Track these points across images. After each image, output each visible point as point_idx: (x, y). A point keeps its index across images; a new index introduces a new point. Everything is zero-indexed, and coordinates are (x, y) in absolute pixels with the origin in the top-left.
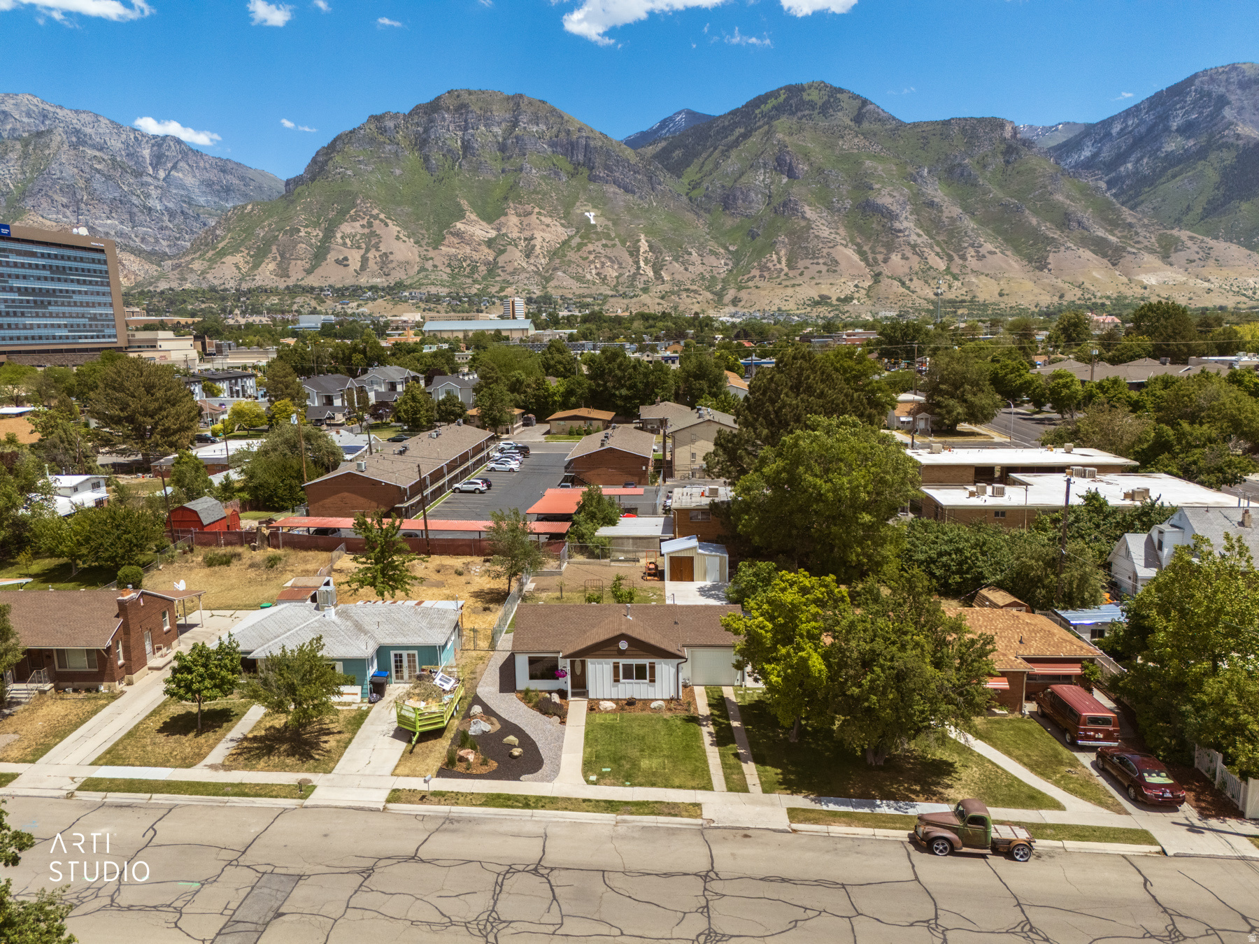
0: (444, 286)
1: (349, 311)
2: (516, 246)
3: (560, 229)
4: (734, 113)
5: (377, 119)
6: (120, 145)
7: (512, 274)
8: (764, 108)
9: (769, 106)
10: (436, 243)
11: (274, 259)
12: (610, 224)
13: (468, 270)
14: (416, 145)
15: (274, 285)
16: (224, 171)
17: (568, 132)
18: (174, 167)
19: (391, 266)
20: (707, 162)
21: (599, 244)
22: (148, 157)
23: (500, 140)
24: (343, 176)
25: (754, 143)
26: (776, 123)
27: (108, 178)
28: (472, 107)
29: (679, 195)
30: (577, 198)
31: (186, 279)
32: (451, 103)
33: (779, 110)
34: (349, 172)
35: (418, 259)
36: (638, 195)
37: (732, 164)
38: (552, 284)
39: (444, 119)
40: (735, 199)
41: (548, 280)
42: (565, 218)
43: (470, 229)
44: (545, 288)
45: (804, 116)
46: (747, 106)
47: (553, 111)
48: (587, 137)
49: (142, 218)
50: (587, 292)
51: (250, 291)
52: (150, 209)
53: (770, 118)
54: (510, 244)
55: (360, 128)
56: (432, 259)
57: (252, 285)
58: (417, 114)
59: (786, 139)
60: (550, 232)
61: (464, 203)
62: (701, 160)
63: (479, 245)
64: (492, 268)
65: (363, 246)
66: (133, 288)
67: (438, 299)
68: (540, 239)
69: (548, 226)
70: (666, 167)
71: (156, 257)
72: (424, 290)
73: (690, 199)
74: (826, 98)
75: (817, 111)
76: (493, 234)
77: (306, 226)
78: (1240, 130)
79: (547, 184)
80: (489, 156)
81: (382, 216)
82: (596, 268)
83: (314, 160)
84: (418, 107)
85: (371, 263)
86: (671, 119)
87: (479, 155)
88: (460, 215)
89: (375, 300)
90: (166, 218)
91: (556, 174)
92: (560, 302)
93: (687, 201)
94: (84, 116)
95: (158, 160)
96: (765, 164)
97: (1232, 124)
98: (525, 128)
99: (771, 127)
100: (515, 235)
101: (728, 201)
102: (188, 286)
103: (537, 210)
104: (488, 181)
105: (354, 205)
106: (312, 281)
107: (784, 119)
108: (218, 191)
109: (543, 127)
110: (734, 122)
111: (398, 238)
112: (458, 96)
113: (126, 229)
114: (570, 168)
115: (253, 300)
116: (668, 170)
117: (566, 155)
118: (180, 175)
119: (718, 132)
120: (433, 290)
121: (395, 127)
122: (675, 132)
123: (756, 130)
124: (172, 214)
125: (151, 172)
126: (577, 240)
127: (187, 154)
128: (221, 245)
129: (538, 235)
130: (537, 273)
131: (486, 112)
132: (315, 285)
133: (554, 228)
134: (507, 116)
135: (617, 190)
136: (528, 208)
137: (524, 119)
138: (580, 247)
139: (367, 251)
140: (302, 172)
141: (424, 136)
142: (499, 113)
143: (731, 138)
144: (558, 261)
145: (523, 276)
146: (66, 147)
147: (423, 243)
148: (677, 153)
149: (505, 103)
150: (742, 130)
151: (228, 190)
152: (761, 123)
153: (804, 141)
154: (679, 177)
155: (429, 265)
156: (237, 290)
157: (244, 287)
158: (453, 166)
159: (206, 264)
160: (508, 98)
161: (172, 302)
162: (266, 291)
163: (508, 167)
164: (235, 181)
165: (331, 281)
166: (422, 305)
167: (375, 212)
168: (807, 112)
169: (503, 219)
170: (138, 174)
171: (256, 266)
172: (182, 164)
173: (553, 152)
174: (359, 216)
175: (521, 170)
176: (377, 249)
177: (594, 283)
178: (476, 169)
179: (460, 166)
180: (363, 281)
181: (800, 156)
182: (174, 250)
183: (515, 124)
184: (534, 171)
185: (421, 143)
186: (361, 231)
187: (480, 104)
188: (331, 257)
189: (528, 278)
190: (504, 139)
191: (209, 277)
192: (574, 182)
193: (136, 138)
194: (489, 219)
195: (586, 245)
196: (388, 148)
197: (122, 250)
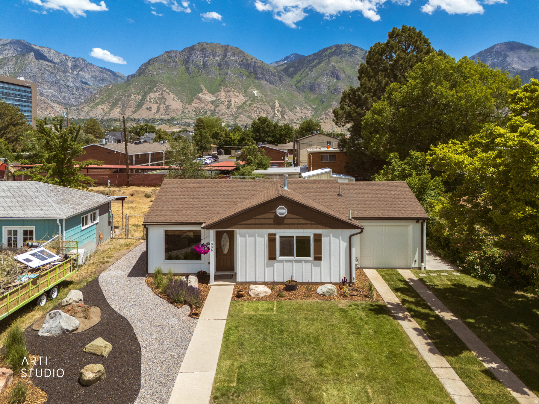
0: (192, 119)
2: (224, 104)
3: (242, 98)
4: (314, 54)
5: (169, 52)
6: (59, 61)
7: (222, 115)
8: (327, 53)
9: (328, 52)
10: (190, 102)
11: (120, 107)
12: (263, 96)
13: (203, 113)
14: (184, 63)
15: (118, 118)
16: (102, 72)
17: (247, 60)
18: (81, 70)
19: (170, 111)
20: (303, 73)
21: (259, 104)
22: (70, 66)
23: (219, 62)
24: (152, 74)
25: (323, 66)
26: (331, 58)
27: (51, 73)
28: (208, 49)
29: (292, 85)
30: (250, 86)
31: (80, 115)
32: (199, 48)
33: (333, 54)
34: (155, 73)
35: (182, 108)
36: (275, 85)
37: (314, 73)
38: (238, 119)
39: (196, 53)
40: (315, 87)
41: (236, 118)
42: (244, 93)
43: (205, 97)
44: (235, 121)
45: (342, 56)
46: (319, 52)
47: (241, 52)
48: (255, 62)
49: (64, 89)
51: (107, 120)
52: (68, 86)
53: (329, 57)
54: (221, 103)
55: (161, 56)
56: (188, 108)
57: (109, 117)
58: (185, 51)
59: (336, 64)
60: (238, 99)
61: (203, 87)
62: (301, 72)
63: (208, 103)
64: (213, 113)
65: (159, 102)
67: (189, 125)
68: (234, 101)
69: (237, 96)
70: (286, 74)
71: (68, 106)
72: (183, 121)
73: (297, 87)
74: (351, 50)
75: (347, 55)
76: (214, 99)
77: (135, 94)
78: (514, 66)
79: (237, 80)
80: (214, 69)
81: (167, 91)
82: (257, 113)
83: (140, 68)
84: (185, 49)
85: (161, 110)
86: (289, 57)
87: (210, 68)
88: (201, 91)
89: (162, 124)
90: (75, 90)
91: (242, 76)
93: (295, 88)
94: (44, 49)
95: (75, 67)
96: (327, 74)
97: (510, 64)
98: (229, 58)
99: (329, 60)
100: (223, 99)
101: (312, 88)
102: (81, 117)
103: (233, 90)
104: (213, 78)
105: (156, 86)
106: (135, 116)
107: (334, 57)
108: (99, 80)
109: (237, 58)
110: (315, 58)
111: (174, 100)
112: (202, 45)
113: (57, 94)
114: (247, 74)
115: (108, 123)
116: (288, 76)
117: (246, 69)
118: (83, 73)
119: (308, 62)
120: (187, 121)
121: (175, 56)
122: (290, 61)
123: (323, 61)
124: (77, 88)
125: (71, 72)
126: (249, 102)
127: (87, 65)
128: (97, 101)
129: (233, 100)
130: (232, 115)
131: (213, 51)
132: (137, 118)
133: (240, 97)
134: (222, 53)
135: (266, 83)
136: (229, 89)
137: (229, 54)
138: (250, 105)
139: (160, 104)
140: (135, 72)
141: (187, 60)
142: (219, 52)
143: (313, 64)
144: (241, 110)
145: (226, 116)
147: (184, 102)
148: (291, 70)
149: (221, 48)
150: (318, 61)
151: (103, 80)
152: (325, 58)
153: (343, 65)
154: (292, 78)
155: (186, 111)
156: (102, 119)
157: (105, 118)
158: (199, 72)
159: (90, 108)
160: (223, 46)
162: (114, 120)
163: (221, 72)
164: (106, 76)
165: (143, 117)
166: (182, 127)
167: (165, 89)
168: (343, 55)
169: (218, 93)
170: (65, 72)
171: (111, 110)
172: (85, 69)
173: (241, 67)
174: (158, 90)
175: (227, 74)
176: (164, 104)
178: (209, 73)
179: (202, 72)
180: (157, 117)
181: (341, 71)
182: (77, 103)
183: (225, 56)
184: (232, 75)
185: (186, 62)
186: (158, 96)
187: (211, 48)
188: (144, 107)
189: (228, 117)
190: (221, 62)
191: (90, 114)
192: (248, 79)
193: (66, 58)
194: (213, 93)
195: (253, 104)
196: (172, 64)
197: (54, 102)
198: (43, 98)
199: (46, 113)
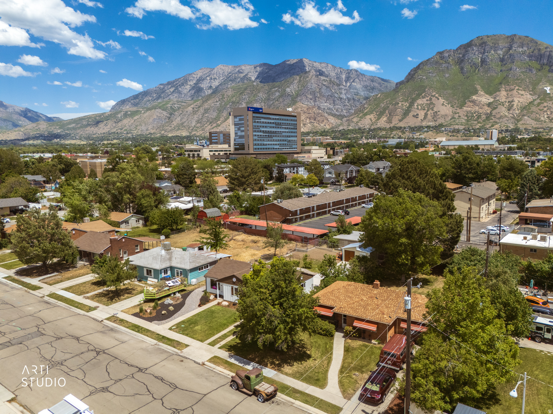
0: (462, 125)
1: (415, 137)
2: (503, 105)
3: (529, 96)
5: (441, 53)
6: (334, 74)
7: (499, 118)
10: (461, 107)
11: (387, 116)
13: (476, 117)
14: (458, 63)
15: (385, 127)
16: (372, 81)
17: (539, 50)
18: (353, 81)
19: (438, 117)
22: (344, 78)
23: (501, 56)
24: (421, 79)
27: (327, 87)
28: (489, 43)
30: (541, 81)
31: (350, 125)
32: (478, 42)
34: (424, 77)
35: (451, 113)
38: (521, 123)
39: (473, 50)
41: (518, 121)
42: (532, 91)
43: (480, 99)
44: (516, 124)
47: (532, 41)
48: (550, 51)
49: (338, 102)
50: (540, 126)
51: (374, 129)
52: (341, 98)
54: (500, 104)
55: (432, 58)
56: (458, 113)
57: (376, 127)
58: (460, 49)
60: (523, 98)
61: (478, 87)
63: (483, 106)
64: (489, 116)
65: (426, 109)
66: (330, 129)
67: (458, 131)
68: (517, 102)
69: (522, 95)
71: (340, 117)
72: (452, 127)
76: (492, 100)
77: (402, 102)
79: (524, 75)
80: (495, 65)
81: (437, 95)
82: (547, 114)
83: (409, 74)
84: (461, 46)
85: (429, 117)
87: (489, 65)
88: (476, 92)
89: (428, 132)
90: (347, 102)
91: (530, 70)
92: (524, 131)
94: (323, 64)
95: (348, 79)
98: (515, 50)
100: (503, 100)
102: (350, 128)
103: (517, 88)
104: (492, 76)
105: (424, 91)
106: (402, 124)
108: (369, 89)
109: (525, 48)
111: (443, 105)
112: (482, 39)
113: (331, 107)
114: (538, 67)
115: (375, 133)
117: (537, 61)
118: (355, 84)
120: (456, 127)
121: (449, 56)
124: (349, 100)
125: (344, 84)
126: (538, 101)
127: (359, 76)
128: (365, 111)
129: (516, 100)
130: (513, 118)
131: (495, 44)
132: (402, 126)
133: (525, 96)
134: (507, 45)
136: (512, 87)
137: (515, 45)
138: (539, 104)
139: (428, 110)
140: (403, 79)
141: (462, 58)
142: (502, 44)
144: (526, 112)
145: (505, 119)
146: (314, 77)
147: (455, 106)
149: (506, 40)
151: (373, 88)
155: (456, 116)
156: (369, 129)
157: (372, 127)
158: (475, 70)
159: (359, 119)
160: (508, 37)
161: (343, 135)
162: (381, 129)
164: (377, 85)
165: (409, 125)
166: (450, 134)
167: (434, 93)
169: (498, 93)
170: (338, 85)
171: (378, 119)
172: (357, 80)
173: (530, 60)
174: (426, 96)
175: (511, 69)
176: (433, 110)
177: (545, 122)
178: (486, 71)
179: (479, 70)
180: (424, 124)
182: (348, 114)
183: (510, 48)
184: (518, 70)
185: (460, 62)
186: (426, 102)
187: (493, 41)
188: (411, 114)
189: (508, 120)
190: (504, 56)
191: (359, 124)
192: (540, 73)
193: (341, 71)
194: (490, 93)
195: (543, 103)
196: (444, 65)
197: (329, 115)
198: (320, 111)
199: (322, 125)
